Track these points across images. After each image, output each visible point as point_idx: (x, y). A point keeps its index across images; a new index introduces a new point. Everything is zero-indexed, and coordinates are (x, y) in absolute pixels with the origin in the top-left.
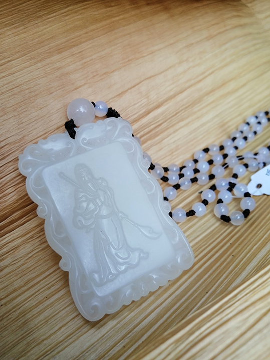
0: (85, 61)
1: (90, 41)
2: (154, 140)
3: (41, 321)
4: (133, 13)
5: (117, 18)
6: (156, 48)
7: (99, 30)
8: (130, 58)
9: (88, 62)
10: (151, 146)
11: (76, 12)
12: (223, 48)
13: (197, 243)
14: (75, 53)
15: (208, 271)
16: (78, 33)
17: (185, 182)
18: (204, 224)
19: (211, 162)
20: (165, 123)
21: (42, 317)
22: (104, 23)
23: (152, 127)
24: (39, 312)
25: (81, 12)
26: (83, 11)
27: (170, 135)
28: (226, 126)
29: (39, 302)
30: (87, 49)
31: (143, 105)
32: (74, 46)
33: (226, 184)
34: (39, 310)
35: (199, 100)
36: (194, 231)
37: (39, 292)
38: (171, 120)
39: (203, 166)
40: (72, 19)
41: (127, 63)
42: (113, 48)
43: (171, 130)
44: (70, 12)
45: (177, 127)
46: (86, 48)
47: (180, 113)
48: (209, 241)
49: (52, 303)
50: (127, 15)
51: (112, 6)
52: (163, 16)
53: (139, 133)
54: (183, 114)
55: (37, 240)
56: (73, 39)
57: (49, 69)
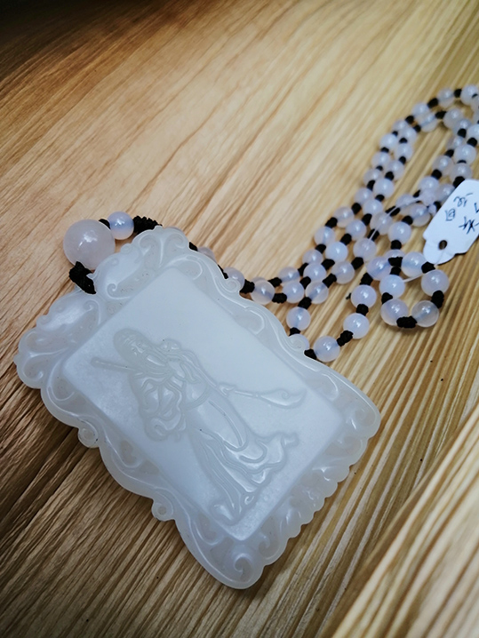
0: (63, 157)
1: (61, 121)
2: (237, 242)
3: (163, 621)
4: (115, 45)
5: (92, 65)
6: (176, 88)
7: (68, 96)
8: (139, 122)
9: (69, 157)
10: (236, 254)
11: (18, 83)
12: (292, 42)
13: (375, 384)
14: (41, 151)
15: (411, 424)
16: (35, 116)
17: (317, 290)
18: (375, 346)
19: (347, 239)
20: (244, 206)
21: (161, 614)
22: (72, 81)
23: (224, 221)
24: (154, 607)
25: (26, 79)
26: (29, 76)
27: (261, 222)
28: (350, 169)
29: (148, 590)
30: (60, 136)
31: (192, 191)
32: (36, 140)
33: (385, 265)
34: (152, 604)
35: (286, 145)
36: (363, 366)
37: (141, 575)
38: (253, 197)
39: (337, 251)
40: (15, 98)
41: (137, 133)
42: (103, 116)
43: (259, 214)
44: (8, 86)
45: (267, 203)
46: (57, 136)
47: (262, 180)
48: (394, 371)
49: (170, 583)
50: (106, 54)
51: (75, 49)
52: (169, 30)
53: (205, 240)
54: (268, 179)
55: (105, 488)
56: (30, 129)
57: (8, 195)
